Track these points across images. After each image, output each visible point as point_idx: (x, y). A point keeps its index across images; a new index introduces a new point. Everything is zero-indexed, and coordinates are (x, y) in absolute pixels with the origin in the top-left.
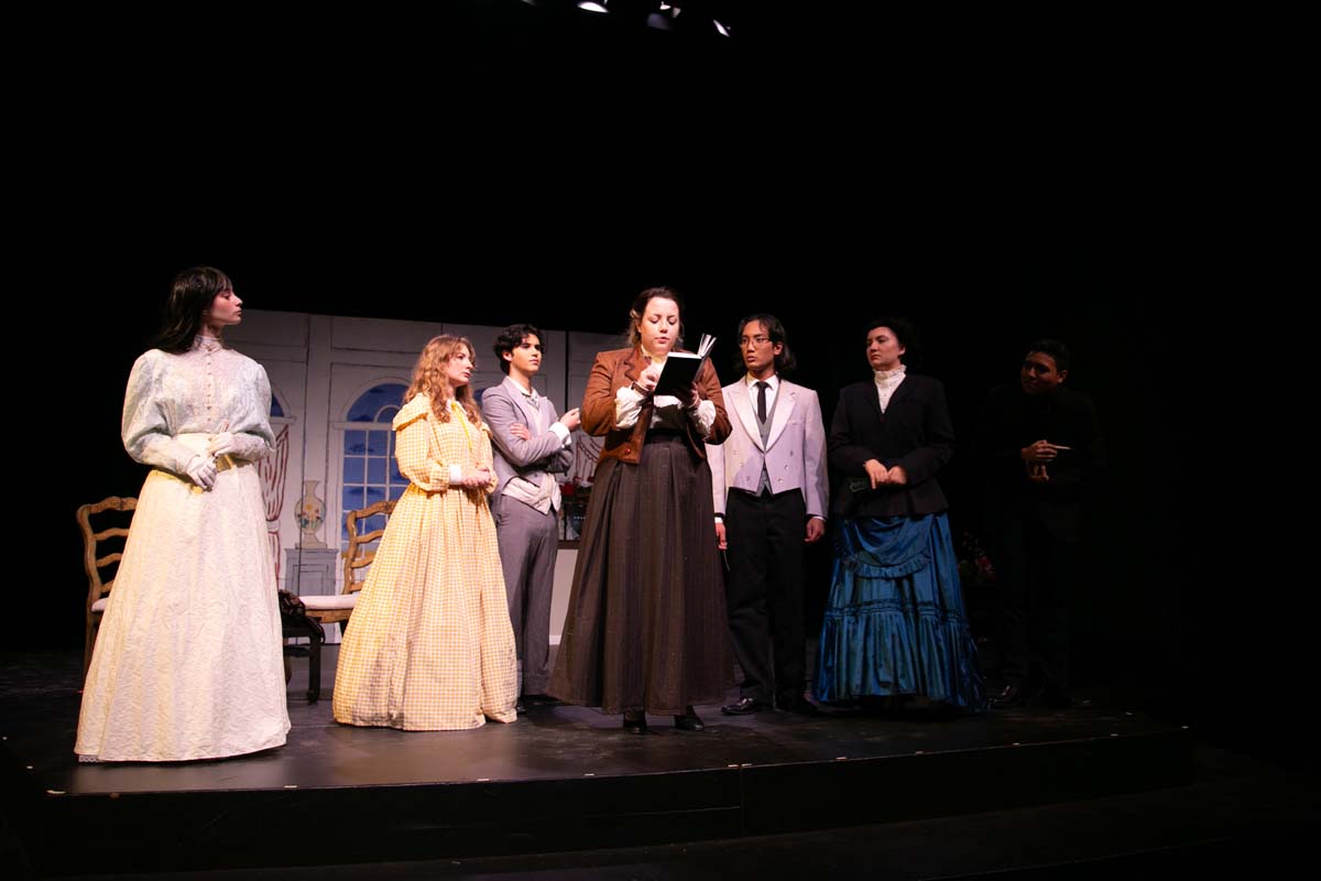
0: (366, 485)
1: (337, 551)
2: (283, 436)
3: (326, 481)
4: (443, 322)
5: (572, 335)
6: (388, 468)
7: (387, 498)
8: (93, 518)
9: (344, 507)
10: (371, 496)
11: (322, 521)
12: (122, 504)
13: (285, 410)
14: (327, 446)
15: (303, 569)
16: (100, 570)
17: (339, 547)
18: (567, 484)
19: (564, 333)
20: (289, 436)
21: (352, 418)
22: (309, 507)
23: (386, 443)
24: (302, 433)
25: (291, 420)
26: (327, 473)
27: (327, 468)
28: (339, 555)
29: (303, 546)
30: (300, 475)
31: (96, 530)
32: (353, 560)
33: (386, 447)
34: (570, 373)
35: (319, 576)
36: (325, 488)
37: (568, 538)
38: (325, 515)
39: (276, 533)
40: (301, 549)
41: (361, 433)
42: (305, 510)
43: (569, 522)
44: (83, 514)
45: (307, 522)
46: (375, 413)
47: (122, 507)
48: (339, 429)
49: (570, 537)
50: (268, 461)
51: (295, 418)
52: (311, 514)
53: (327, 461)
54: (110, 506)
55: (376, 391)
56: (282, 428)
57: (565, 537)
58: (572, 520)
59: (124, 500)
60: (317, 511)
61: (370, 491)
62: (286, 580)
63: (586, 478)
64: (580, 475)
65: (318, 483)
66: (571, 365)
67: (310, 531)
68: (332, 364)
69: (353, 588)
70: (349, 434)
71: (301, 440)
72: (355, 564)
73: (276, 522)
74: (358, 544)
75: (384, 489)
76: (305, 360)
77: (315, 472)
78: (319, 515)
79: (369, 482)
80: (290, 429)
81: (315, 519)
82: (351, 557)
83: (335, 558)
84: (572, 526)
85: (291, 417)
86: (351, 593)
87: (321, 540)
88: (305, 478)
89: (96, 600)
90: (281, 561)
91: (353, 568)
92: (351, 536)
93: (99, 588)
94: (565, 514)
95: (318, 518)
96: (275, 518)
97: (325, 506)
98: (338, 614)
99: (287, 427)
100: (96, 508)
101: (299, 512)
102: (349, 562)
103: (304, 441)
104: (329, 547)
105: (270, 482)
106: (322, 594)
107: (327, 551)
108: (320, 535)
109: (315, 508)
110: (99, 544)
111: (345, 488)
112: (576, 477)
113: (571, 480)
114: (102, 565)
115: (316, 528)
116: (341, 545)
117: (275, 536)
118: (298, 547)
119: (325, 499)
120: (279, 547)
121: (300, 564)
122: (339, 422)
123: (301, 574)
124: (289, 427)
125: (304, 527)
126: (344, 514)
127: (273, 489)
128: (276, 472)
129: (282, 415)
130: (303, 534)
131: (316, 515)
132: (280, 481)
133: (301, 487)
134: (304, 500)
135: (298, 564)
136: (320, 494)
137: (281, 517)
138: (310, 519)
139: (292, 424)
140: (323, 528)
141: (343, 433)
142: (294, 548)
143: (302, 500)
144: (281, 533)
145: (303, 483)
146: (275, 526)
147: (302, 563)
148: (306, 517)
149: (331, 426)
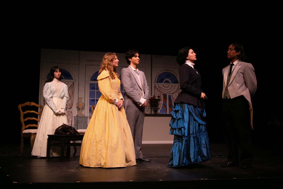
1: (88, 117)
2: (73, 85)
3: (85, 98)
5: (153, 56)
8: (22, 107)
9: (90, 105)
11: (84, 109)
12: (30, 104)
13: (73, 78)
14: (85, 88)
15: (78, 122)
16: (24, 122)
18: (152, 98)
20: (74, 85)
21: (92, 80)
22: (80, 105)
24: (78, 85)
25: (75, 81)
27: (85, 94)
28: (88, 118)
29: (79, 116)
30: (78, 96)
31: (23, 111)
34: (152, 66)
35: (83, 124)
36: (85, 99)
37: (152, 113)
38: (84, 107)
39: (71, 112)
40: (78, 116)
41: (94, 84)
42: (79, 106)
43: (152, 109)
44: (20, 107)
45: (80, 109)
47: (30, 105)
48: (88, 83)
49: (153, 113)
51: (76, 80)
53: (85, 92)
54: (27, 104)
56: (72, 83)
57: (151, 113)
58: (153, 108)
59: (31, 103)
60: (82, 106)
62: (74, 125)
64: (155, 96)
65: (83, 98)
66: (152, 64)
67: (80, 111)
68: (86, 65)
70: (91, 84)
71: (78, 86)
73: (71, 109)
76: (78, 64)
77: (82, 95)
78: (83, 107)
79: (96, 98)
80: (75, 83)
81: (82, 108)
83: (87, 119)
84: (154, 110)
85: (75, 80)
87: (84, 114)
88: (79, 97)
89: (24, 130)
90: (73, 120)
93: (24, 127)
94: (151, 107)
95: (83, 108)
96: (71, 108)
97: (84, 104)
99: (74, 83)
100: (23, 105)
101: (78, 106)
103: (79, 86)
104: (86, 116)
107: (85, 117)
108: (83, 112)
109: (81, 105)
110: (24, 115)
111: (90, 99)
112: (154, 96)
114: (25, 120)
115: (82, 111)
116: (89, 115)
117: (71, 113)
118: (77, 116)
119: (85, 103)
120: (72, 116)
121: (78, 121)
122: (88, 81)
123: (78, 123)
124: (74, 82)
125: (79, 110)
126: (90, 107)
127: (70, 100)
128: (71, 95)
129: (72, 79)
130: (78, 112)
131: (82, 107)
132: (72, 98)
133: (78, 99)
134: (79, 103)
135: (77, 120)
136: (83, 101)
137: (72, 108)
138: (80, 108)
139: (75, 82)
140: (84, 111)
141: (89, 84)
142: (76, 116)
143: (78, 103)
144: (72, 112)
145: (78, 98)
146: (71, 110)
147: (78, 120)
148: (79, 108)
149: (86, 82)
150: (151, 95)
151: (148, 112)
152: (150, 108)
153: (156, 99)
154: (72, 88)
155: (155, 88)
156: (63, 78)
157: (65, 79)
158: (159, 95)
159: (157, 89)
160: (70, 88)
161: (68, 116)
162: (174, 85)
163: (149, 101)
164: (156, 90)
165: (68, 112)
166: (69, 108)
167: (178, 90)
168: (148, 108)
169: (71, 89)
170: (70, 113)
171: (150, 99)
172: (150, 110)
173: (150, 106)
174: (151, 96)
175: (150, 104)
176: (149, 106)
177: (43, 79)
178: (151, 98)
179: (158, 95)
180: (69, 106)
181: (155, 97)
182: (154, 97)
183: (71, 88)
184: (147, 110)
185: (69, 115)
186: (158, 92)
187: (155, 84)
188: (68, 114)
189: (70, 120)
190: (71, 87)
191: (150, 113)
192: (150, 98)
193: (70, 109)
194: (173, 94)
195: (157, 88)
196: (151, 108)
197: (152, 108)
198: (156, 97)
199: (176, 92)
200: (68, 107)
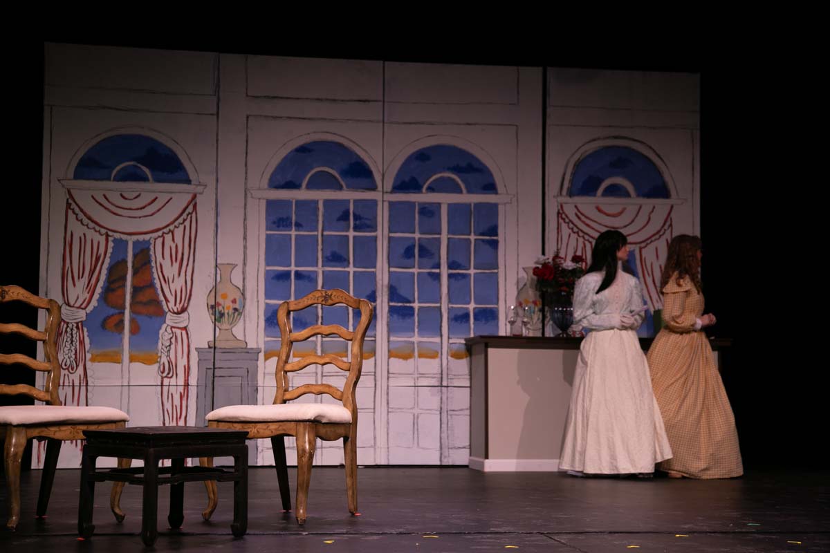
0: (293, 268)
1: (260, 350)
2: (191, 207)
3: (245, 264)
4: (385, 58)
5: (551, 71)
6: (320, 247)
7: (319, 288)
9: (268, 296)
10: (300, 282)
11: (240, 314)
12: (3, 294)
13: (192, 176)
14: (245, 219)
15: (218, 372)
17: (262, 346)
18: (545, 265)
19: (541, 69)
20: (198, 209)
21: (275, 184)
22: (224, 296)
23: (317, 216)
24: (214, 205)
25: (200, 189)
26: (245, 253)
27: (245, 247)
28: (261, 356)
29: (218, 345)
30: (212, 256)
32: (286, 362)
33: (317, 221)
34: (548, 122)
35: (237, 381)
36: (244, 273)
37: (547, 335)
38: (244, 306)
39: (185, 328)
40: (215, 348)
41: (285, 204)
42: (219, 300)
43: (548, 315)
45: (222, 315)
46: (305, 177)
48: (260, 199)
49: (549, 333)
50: (173, 240)
51: (205, 186)
52: (227, 306)
53: (245, 238)
55: (302, 149)
56: (189, 197)
57: (543, 333)
58: (552, 312)
59: (6, 288)
60: (234, 301)
61: (299, 275)
62: (197, 386)
63: (570, 257)
64: (562, 254)
65: (235, 265)
66: (549, 110)
67: (225, 326)
68: (248, 117)
69: (288, 396)
70: (271, 204)
71: (213, 212)
72: (288, 367)
73: (185, 315)
74: (292, 343)
75: (316, 272)
76: (214, 111)
77: (230, 252)
78: (237, 306)
79: (296, 266)
80: (198, 199)
81: (231, 311)
82: (284, 358)
83: (257, 360)
84: (553, 318)
85: (200, 184)
86: (284, 402)
87: (240, 337)
88: (218, 262)
90: (191, 363)
91: (286, 372)
92: (282, 333)
94: (544, 305)
95: (236, 310)
96: (184, 310)
97: (243, 294)
98: (273, 426)
99: (195, 197)
101: (213, 304)
102: (281, 364)
103: (217, 214)
104: (249, 346)
105: (176, 265)
106: (242, 404)
107: (247, 351)
108: (238, 331)
109: (230, 298)
111: (267, 272)
112: (557, 256)
113: (550, 260)
115: (233, 323)
116: (265, 343)
117: (184, 332)
118: (212, 345)
119: (244, 286)
120: (189, 346)
121: (214, 368)
122: (259, 189)
123: (216, 379)
124: (198, 195)
125: (219, 322)
126: (267, 305)
127: (179, 275)
128: (183, 254)
129: (188, 181)
130: (217, 330)
131: (232, 306)
132: (187, 265)
133: (213, 272)
134: (218, 287)
135: (212, 367)
136: (237, 280)
137: (189, 309)
138: (226, 311)
139: (201, 193)
140: (241, 323)
141: (263, 204)
142: (207, 347)
143: (216, 286)
144: (190, 329)
145: (216, 266)
146: (182, 320)
147: (216, 366)
148: (221, 308)
149: (249, 195)
150: (543, 253)
151: (529, 326)
152: (536, 309)
153: (564, 270)
154: (187, 223)
155: (561, 221)
156: (147, 175)
157: (158, 180)
158: (579, 253)
159: (568, 223)
160: (181, 220)
161: (173, 346)
162: (648, 203)
163: (535, 278)
164: (565, 230)
165: (172, 327)
166: (174, 313)
167: (666, 227)
168: (530, 308)
169: (182, 227)
170: (178, 332)
171: (536, 271)
172: (537, 317)
173: (539, 301)
174: (542, 258)
175: (538, 293)
176: (535, 303)
177: (59, 180)
178: (540, 266)
179: (575, 252)
180: (175, 305)
181: (563, 261)
182: (558, 260)
183: (184, 220)
184: (525, 320)
185: (173, 340)
186: (574, 236)
187: (561, 199)
188: (171, 338)
189: (182, 363)
190: (184, 216)
191: (539, 334)
192: (536, 263)
193: (178, 313)
194: (643, 245)
195: (570, 221)
196: (542, 310)
197: (546, 308)
198: (565, 261)
199: (657, 236)
200: (171, 304)
